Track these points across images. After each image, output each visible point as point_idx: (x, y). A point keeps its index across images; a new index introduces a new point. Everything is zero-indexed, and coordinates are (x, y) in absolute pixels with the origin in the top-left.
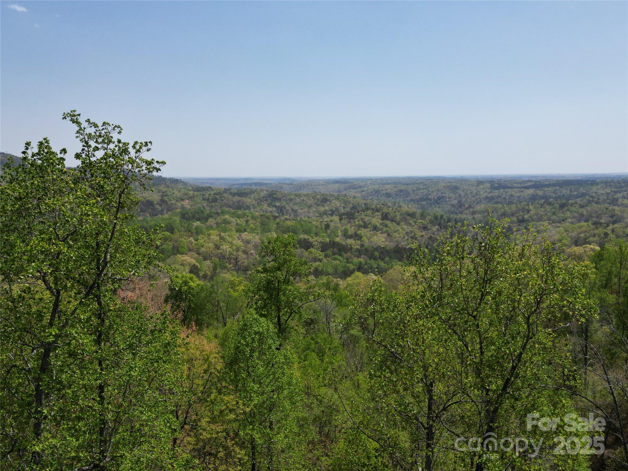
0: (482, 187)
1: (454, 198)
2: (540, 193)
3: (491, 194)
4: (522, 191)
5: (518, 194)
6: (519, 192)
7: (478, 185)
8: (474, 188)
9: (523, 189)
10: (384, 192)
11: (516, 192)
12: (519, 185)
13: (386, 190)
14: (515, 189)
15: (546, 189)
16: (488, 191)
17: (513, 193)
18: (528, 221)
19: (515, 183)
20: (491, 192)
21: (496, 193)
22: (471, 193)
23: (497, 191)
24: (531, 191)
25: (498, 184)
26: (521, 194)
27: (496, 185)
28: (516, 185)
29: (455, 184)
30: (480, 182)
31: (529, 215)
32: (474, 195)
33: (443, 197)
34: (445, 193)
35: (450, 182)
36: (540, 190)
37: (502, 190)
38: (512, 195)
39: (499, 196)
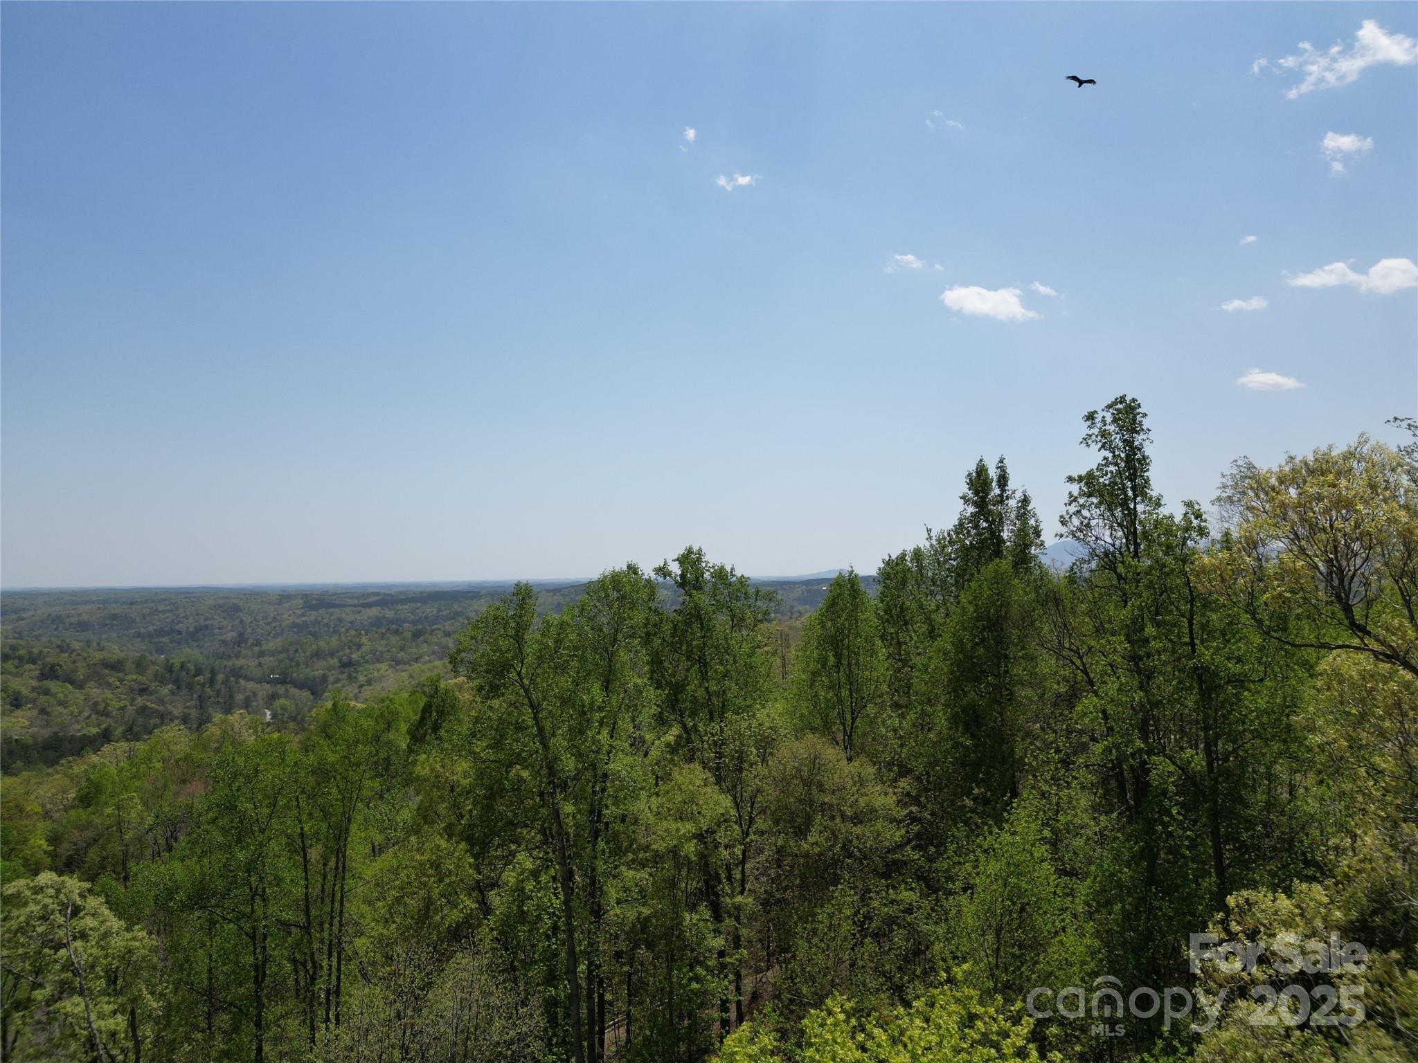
0: (286, 605)
1: (229, 628)
2: (389, 614)
3: (304, 619)
4: (359, 612)
5: (351, 618)
6: (354, 613)
7: (280, 603)
8: (272, 608)
9: (360, 608)
10: (74, 620)
11: (347, 614)
12: (356, 602)
13: (79, 615)
14: (348, 609)
15: (399, 607)
16: (299, 612)
17: (343, 615)
18: (358, 663)
19: (349, 598)
20: (303, 615)
21: (312, 616)
22: (265, 618)
23: (314, 613)
24: (374, 612)
25: (317, 600)
26: (358, 617)
27: (314, 602)
28: (349, 601)
29: (235, 601)
30: (284, 597)
31: (359, 653)
32: (270, 620)
33: (206, 627)
34: (212, 619)
35: (223, 598)
36: (391, 610)
37: (322, 611)
38: (340, 620)
39: (317, 622)
